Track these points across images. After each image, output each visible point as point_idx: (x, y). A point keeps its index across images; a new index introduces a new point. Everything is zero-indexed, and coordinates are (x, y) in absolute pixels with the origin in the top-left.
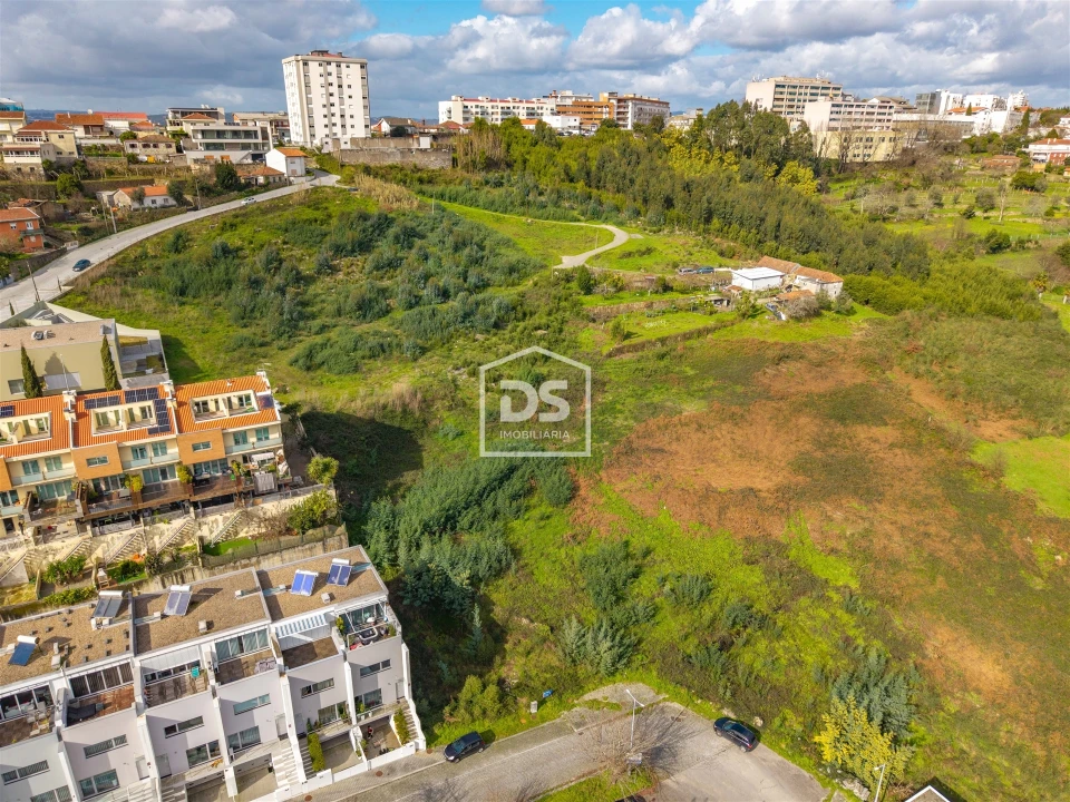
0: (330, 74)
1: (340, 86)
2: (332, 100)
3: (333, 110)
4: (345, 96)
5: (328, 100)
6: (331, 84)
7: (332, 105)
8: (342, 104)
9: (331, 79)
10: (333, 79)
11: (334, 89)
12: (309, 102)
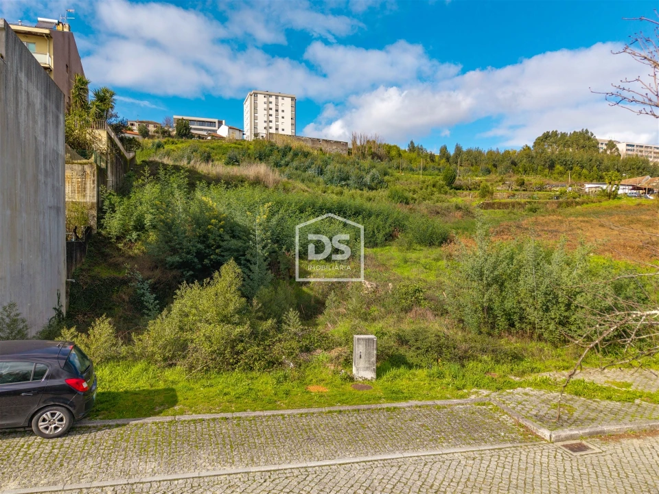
0: (271, 103)
1: (277, 111)
2: (271, 118)
3: (271, 124)
4: (280, 117)
5: (268, 118)
6: (271, 109)
7: (271, 122)
8: (277, 121)
9: (271, 106)
10: (273, 106)
11: (273, 112)
12: (256, 118)
